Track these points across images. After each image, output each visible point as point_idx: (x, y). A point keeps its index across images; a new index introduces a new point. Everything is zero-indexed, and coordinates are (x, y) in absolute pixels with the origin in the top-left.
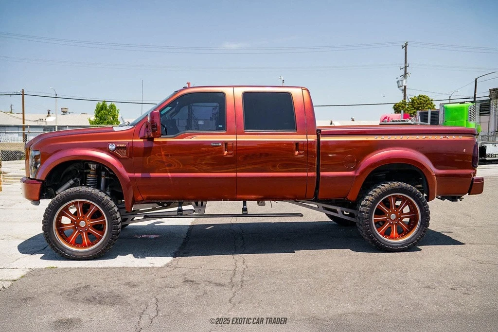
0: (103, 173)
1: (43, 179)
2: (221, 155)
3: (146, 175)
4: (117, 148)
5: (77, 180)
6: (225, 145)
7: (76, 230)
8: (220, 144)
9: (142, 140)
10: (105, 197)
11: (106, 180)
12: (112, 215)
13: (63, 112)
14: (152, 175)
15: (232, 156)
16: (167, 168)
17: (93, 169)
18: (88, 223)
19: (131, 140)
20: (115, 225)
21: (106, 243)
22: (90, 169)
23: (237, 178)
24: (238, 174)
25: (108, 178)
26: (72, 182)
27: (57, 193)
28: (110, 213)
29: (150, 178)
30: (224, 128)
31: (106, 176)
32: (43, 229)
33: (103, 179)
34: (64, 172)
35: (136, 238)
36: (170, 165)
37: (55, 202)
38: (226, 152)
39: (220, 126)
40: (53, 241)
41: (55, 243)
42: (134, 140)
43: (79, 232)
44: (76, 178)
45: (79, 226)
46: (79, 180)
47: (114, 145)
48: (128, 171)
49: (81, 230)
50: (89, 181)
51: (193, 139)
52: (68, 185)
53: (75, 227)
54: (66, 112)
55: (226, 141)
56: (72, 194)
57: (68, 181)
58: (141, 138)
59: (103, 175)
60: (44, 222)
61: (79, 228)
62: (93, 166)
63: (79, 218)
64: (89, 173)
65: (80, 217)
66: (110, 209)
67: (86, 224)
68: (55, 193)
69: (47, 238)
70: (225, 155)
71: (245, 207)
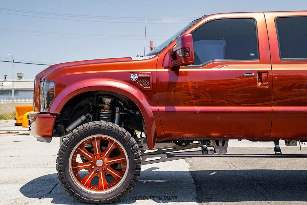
0: (117, 109)
1: (58, 112)
2: (255, 86)
3: (170, 108)
4: (140, 78)
5: (88, 116)
6: (259, 75)
7: (93, 169)
8: (253, 74)
9: (167, 70)
10: (126, 133)
11: (120, 116)
12: (134, 152)
13: (19, 77)
14: (178, 108)
15: (267, 87)
16: (194, 101)
17: (108, 104)
18: (106, 162)
19: (155, 70)
20: (137, 164)
21: (127, 185)
22: (104, 103)
23: (272, 112)
24: (273, 107)
25: (123, 113)
26: (83, 118)
27: (67, 130)
28: (132, 151)
29: (175, 112)
30: (257, 56)
31: (120, 112)
32: (58, 168)
33: (117, 115)
34: (76, 107)
35: (142, 183)
36: (197, 97)
37: (72, 138)
38: (260, 83)
39: (251, 54)
40: (69, 182)
41: (70, 185)
42: (158, 70)
43: (96, 172)
44: (88, 114)
45: (96, 166)
46: (91, 116)
47: (136, 75)
48: (151, 104)
49: (98, 170)
50: (102, 116)
51: (222, 69)
52: (79, 121)
53: (91, 166)
54: (22, 77)
55: (259, 71)
56: (91, 128)
57: (79, 117)
58: (165, 68)
59: (117, 111)
60: (58, 160)
61: (96, 168)
62: (107, 100)
63: (95, 157)
64: (103, 108)
65: (97, 155)
66: (132, 146)
67: (104, 163)
68: (65, 130)
69: (62, 178)
70: (259, 86)
71: (277, 146)
